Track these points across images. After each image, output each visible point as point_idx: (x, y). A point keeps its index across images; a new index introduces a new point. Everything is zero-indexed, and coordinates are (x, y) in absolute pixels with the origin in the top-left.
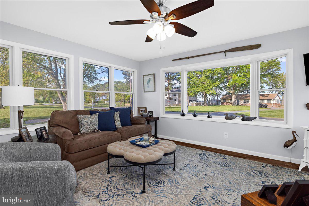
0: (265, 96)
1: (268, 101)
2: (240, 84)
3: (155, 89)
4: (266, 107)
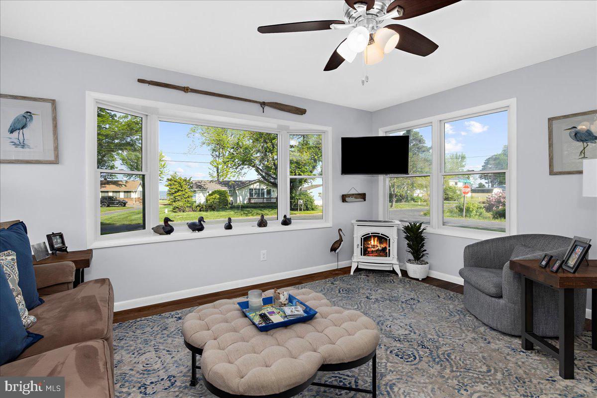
0: (120, 184)
1: (126, 194)
3: (57, 156)
4: (124, 206)
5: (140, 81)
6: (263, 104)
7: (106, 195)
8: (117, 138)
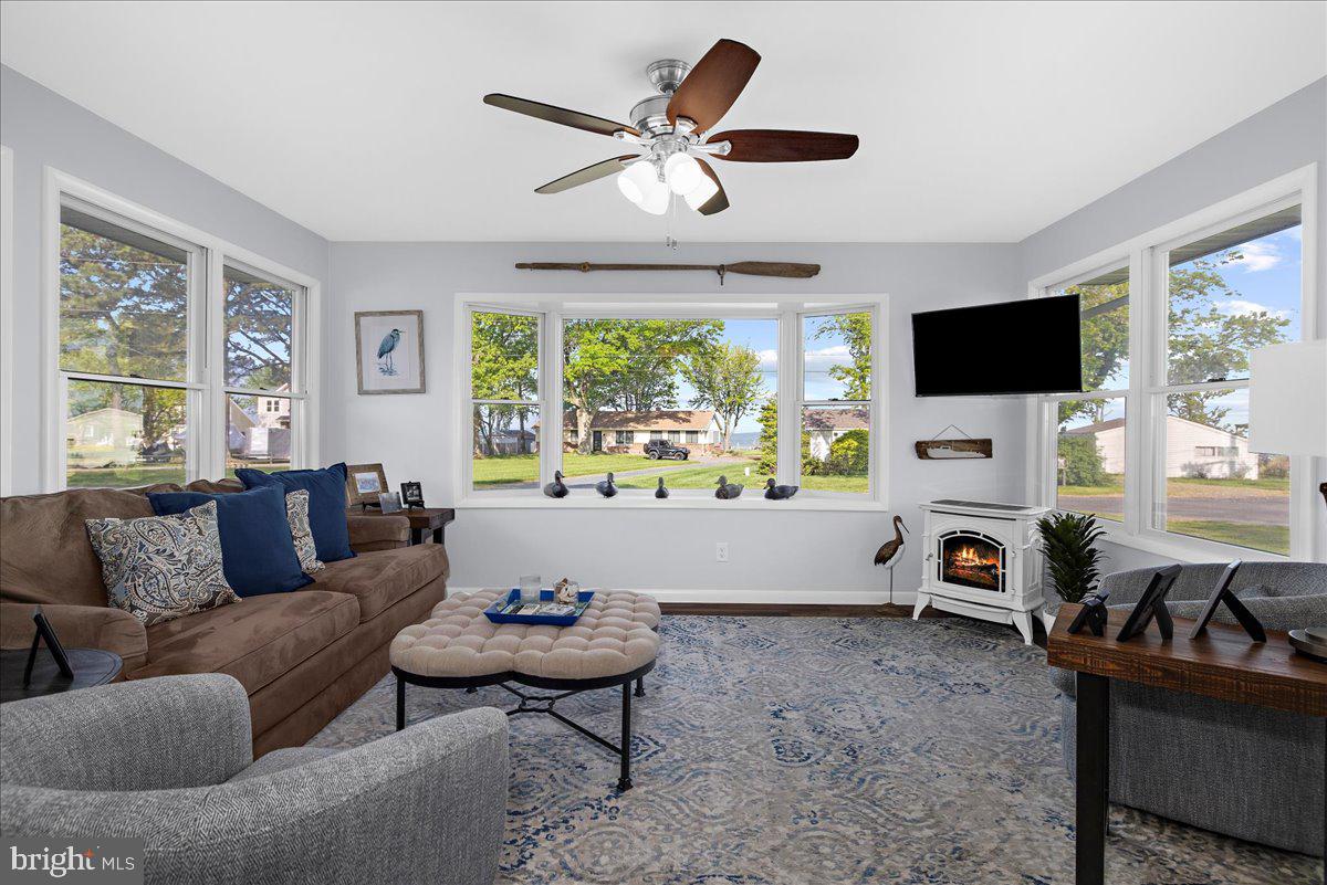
0: (681, 418)
1: (690, 436)
2: (607, 371)
3: (423, 383)
4: (685, 458)
5: (520, 266)
6: (721, 269)
7: (657, 437)
8: (675, 333)
